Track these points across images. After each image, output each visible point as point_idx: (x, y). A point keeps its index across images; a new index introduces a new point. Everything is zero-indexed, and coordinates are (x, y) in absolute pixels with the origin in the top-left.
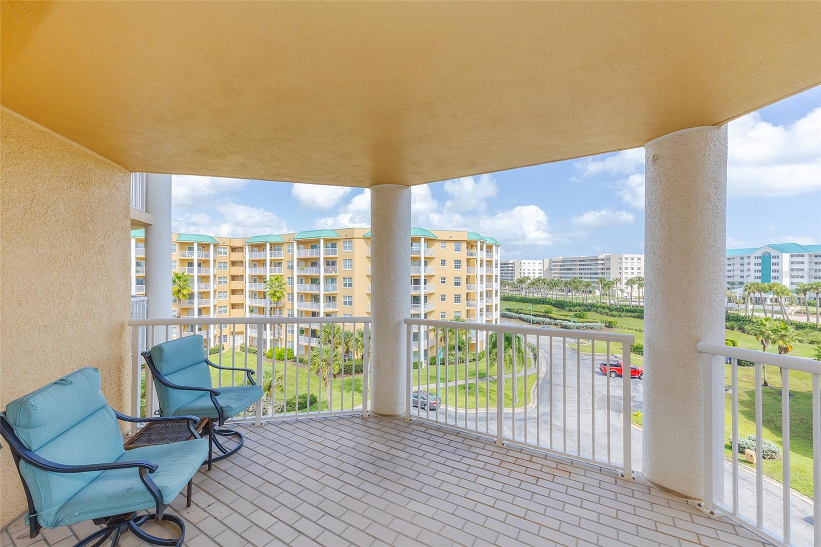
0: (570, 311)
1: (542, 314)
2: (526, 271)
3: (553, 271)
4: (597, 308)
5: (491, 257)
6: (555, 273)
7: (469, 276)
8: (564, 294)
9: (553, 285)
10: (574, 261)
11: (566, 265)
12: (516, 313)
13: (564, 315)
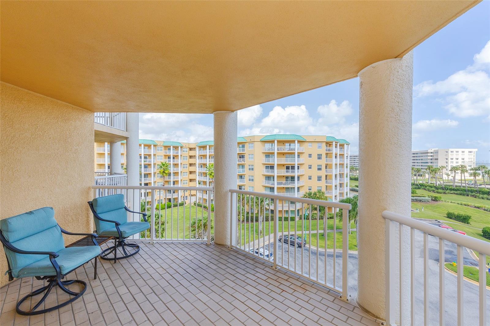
4: (426, 187)
5: (343, 152)
7: (327, 164)
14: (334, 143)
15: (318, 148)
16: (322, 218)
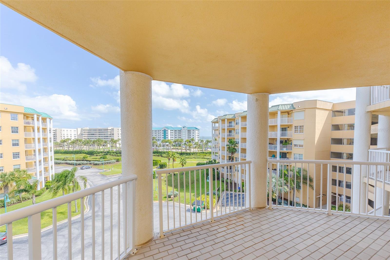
0: (97, 156)
1: (82, 159)
2: (66, 135)
3: (83, 135)
4: (111, 153)
5: (46, 125)
6: (85, 136)
7: (26, 138)
8: (91, 147)
9: (86, 143)
10: (96, 130)
11: (91, 132)
12: (63, 160)
13: (95, 158)
14: (35, 117)
15: (12, 120)
16: (24, 200)
